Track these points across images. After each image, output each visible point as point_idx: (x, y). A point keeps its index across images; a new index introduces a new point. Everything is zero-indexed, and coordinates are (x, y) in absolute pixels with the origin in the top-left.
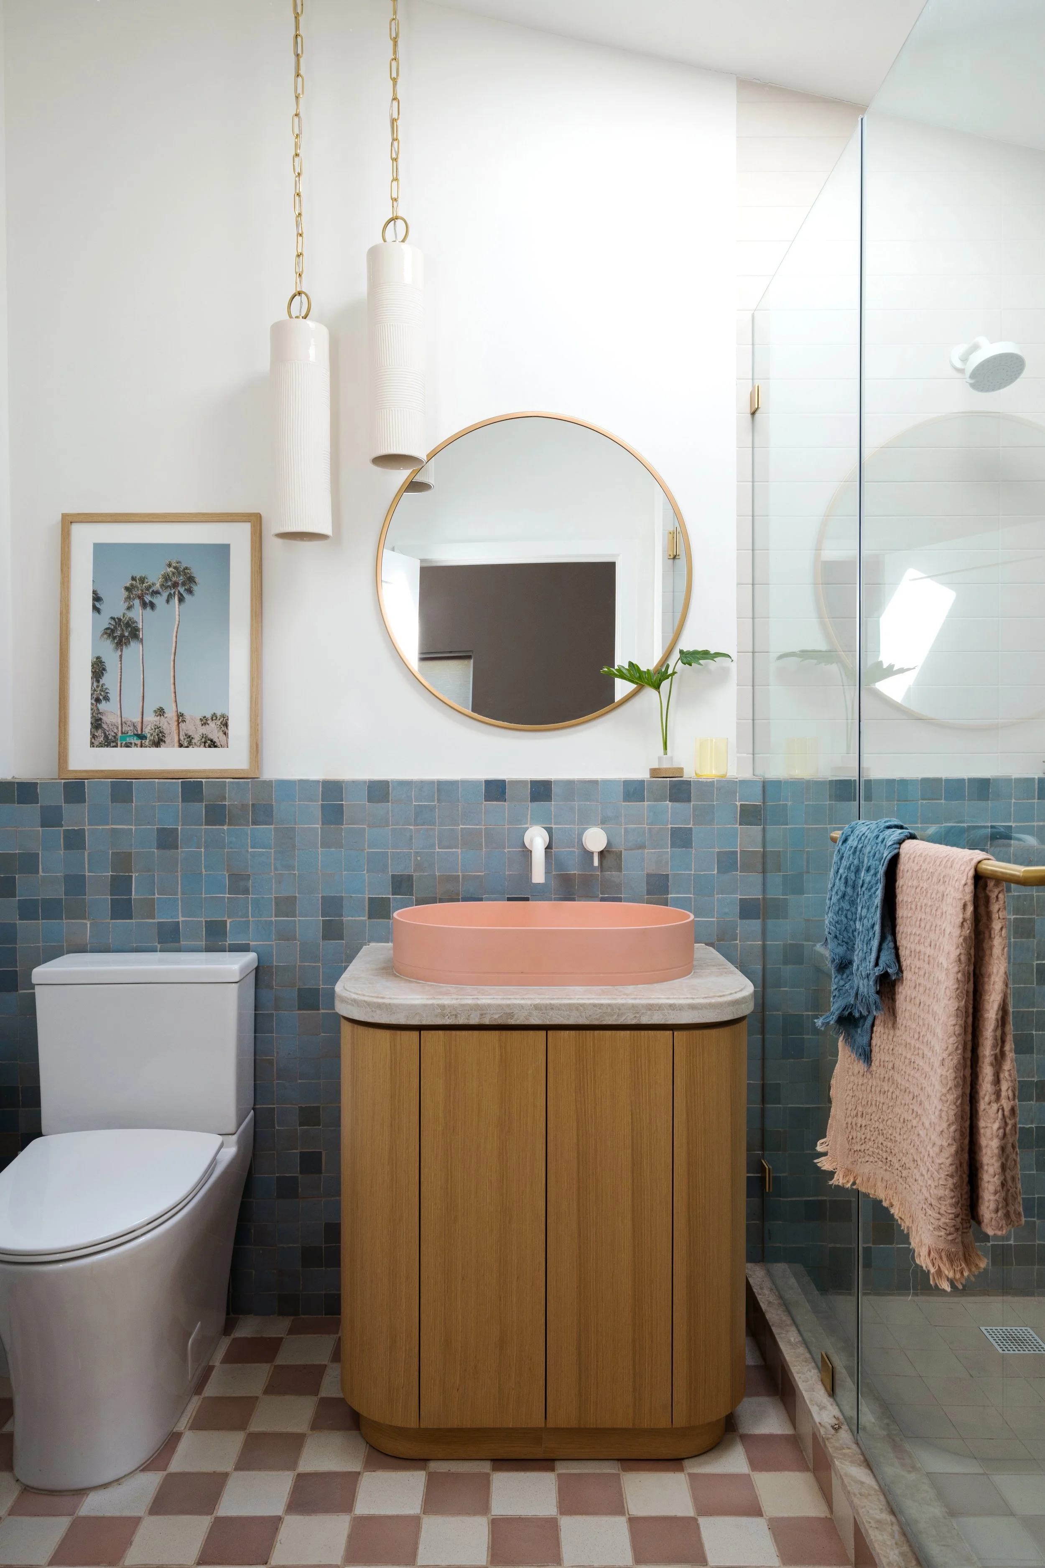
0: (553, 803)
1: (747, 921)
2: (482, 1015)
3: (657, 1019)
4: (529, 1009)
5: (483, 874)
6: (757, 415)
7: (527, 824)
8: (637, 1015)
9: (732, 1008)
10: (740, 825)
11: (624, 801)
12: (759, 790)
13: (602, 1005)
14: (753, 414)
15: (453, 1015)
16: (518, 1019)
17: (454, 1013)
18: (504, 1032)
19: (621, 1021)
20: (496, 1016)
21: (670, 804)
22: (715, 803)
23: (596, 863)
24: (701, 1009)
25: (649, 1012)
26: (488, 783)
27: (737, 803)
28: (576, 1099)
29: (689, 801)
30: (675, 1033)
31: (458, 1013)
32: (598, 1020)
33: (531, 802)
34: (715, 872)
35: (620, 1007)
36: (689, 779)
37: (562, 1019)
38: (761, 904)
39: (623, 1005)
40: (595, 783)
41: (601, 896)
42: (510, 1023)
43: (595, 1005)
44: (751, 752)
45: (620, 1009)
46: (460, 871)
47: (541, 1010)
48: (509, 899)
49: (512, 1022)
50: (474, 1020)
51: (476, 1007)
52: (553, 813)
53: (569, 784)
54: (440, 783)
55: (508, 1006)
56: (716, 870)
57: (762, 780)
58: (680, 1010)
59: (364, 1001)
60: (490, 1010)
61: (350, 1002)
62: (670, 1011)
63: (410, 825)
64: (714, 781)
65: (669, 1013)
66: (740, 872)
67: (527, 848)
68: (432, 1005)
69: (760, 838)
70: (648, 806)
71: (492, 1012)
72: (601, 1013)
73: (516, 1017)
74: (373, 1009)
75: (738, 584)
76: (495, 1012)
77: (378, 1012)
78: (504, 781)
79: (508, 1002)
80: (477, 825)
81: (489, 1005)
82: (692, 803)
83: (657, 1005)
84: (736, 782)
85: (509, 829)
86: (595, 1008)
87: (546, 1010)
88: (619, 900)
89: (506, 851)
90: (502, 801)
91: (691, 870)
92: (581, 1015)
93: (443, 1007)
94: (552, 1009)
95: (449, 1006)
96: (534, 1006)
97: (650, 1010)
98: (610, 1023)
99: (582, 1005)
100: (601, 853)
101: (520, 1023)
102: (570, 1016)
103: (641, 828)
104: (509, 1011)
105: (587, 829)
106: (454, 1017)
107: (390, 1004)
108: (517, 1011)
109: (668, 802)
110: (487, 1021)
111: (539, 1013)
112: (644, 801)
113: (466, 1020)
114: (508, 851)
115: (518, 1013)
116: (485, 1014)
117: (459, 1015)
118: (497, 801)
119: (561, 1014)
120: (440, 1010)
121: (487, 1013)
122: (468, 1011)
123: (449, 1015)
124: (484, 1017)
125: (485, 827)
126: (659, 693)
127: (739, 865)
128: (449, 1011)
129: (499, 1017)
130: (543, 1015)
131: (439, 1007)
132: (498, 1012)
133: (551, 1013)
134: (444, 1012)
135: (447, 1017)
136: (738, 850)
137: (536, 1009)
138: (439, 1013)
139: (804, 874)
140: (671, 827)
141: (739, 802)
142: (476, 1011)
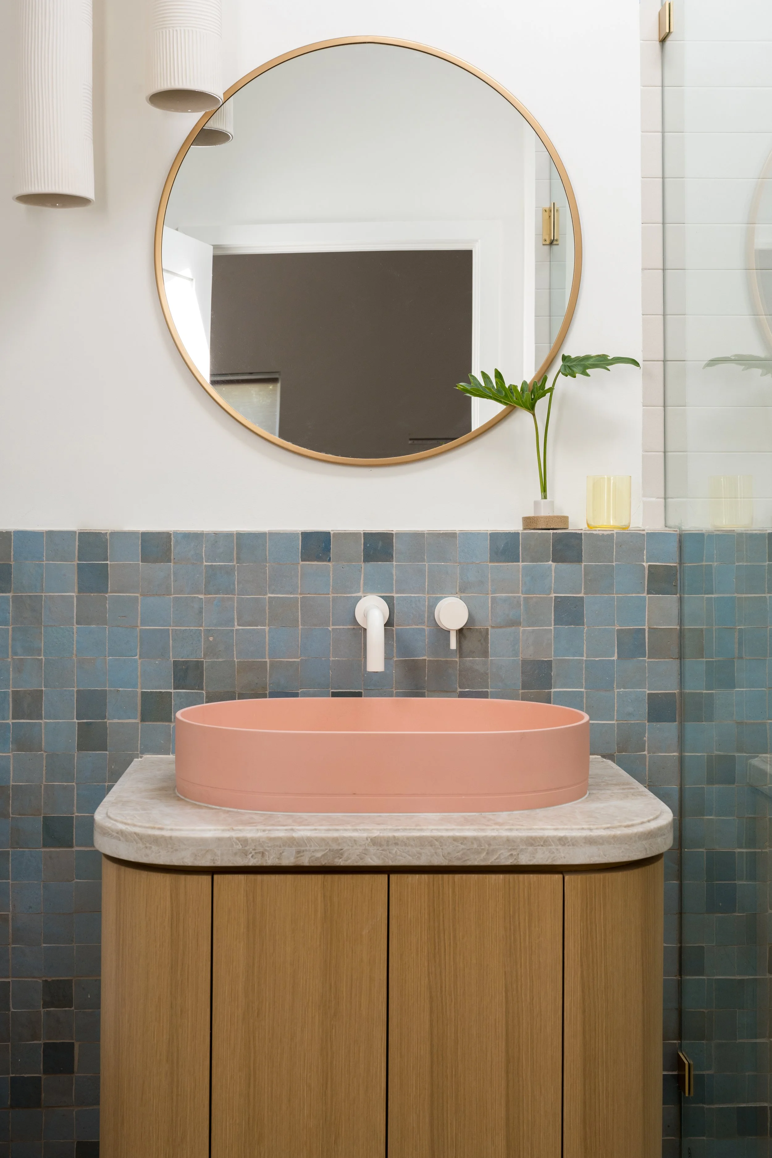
0: (394, 563)
1: (659, 725)
2: (299, 852)
3: (541, 858)
4: (365, 845)
5: (298, 660)
6: (668, 43)
7: (359, 592)
8: (514, 853)
9: (644, 842)
10: (648, 594)
11: (491, 561)
12: (673, 547)
13: (465, 838)
14: (663, 41)
15: (259, 853)
17: (261, 850)
18: (329, 877)
19: (491, 861)
20: (319, 855)
21: (554, 565)
22: (614, 564)
23: (453, 645)
24: (602, 844)
25: (530, 849)
26: (307, 536)
27: (644, 564)
28: (428, 969)
29: (579, 560)
30: (567, 877)
31: (266, 850)
32: (459, 859)
33: (364, 561)
34: (615, 658)
35: (490, 841)
36: (579, 532)
37: (410, 858)
38: (677, 701)
39: (494, 838)
40: (451, 536)
41: (459, 690)
42: (338, 864)
43: (455, 839)
44: (663, 495)
45: (489, 845)
46: (267, 656)
47: (381, 845)
48: (334, 695)
49: (341, 862)
50: (288, 861)
51: (291, 842)
52: (395, 577)
53: (417, 537)
54: (240, 536)
55: (335, 840)
56: (616, 655)
57: (678, 532)
58: (573, 845)
59: (135, 833)
60: (311, 846)
61: (115, 834)
62: (560, 847)
63: (201, 593)
64: (613, 534)
65: (557, 850)
66: (649, 658)
67: (359, 625)
68: (230, 839)
69: (675, 612)
70: (524, 568)
71: (312, 848)
72: (463, 849)
73: (346, 855)
74: (148, 845)
75: (644, 269)
76: (317, 848)
77: (154, 848)
78: (328, 534)
79: (335, 834)
80: (291, 593)
81: (309, 839)
82: (583, 564)
83: (541, 838)
84: (643, 535)
85: (334, 599)
86: (456, 843)
87: (388, 845)
88: (484, 695)
89: (330, 628)
90: (325, 561)
91: (583, 656)
92: (436, 853)
93: (244, 841)
94: (396, 844)
95: (253, 840)
96: (371, 840)
97: (532, 845)
98: (476, 863)
99: (437, 839)
100: (460, 632)
101: (351, 864)
102: (420, 854)
103: (515, 597)
104: (335, 847)
105: (440, 599)
106: (260, 855)
107: (171, 838)
108: (347, 848)
109: (550, 563)
110: (305, 861)
111: (378, 850)
112: (518, 561)
113: (277, 860)
114: (333, 629)
115: (348, 850)
116: (303, 851)
117: (267, 853)
118: (318, 561)
119: (408, 851)
120: (241, 846)
121: (306, 850)
122: (280, 847)
123: (253, 852)
124: (301, 856)
125: (301, 596)
126: (534, 415)
127: (647, 649)
128: (254, 848)
129: (323, 856)
130: (384, 852)
131: (239, 841)
132: (321, 848)
133: (395, 849)
134: (246, 848)
135: (251, 855)
136: (646, 628)
137: (374, 845)
138: (239, 850)
139: (736, 660)
140: (555, 596)
141: (647, 562)
142: (291, 847)
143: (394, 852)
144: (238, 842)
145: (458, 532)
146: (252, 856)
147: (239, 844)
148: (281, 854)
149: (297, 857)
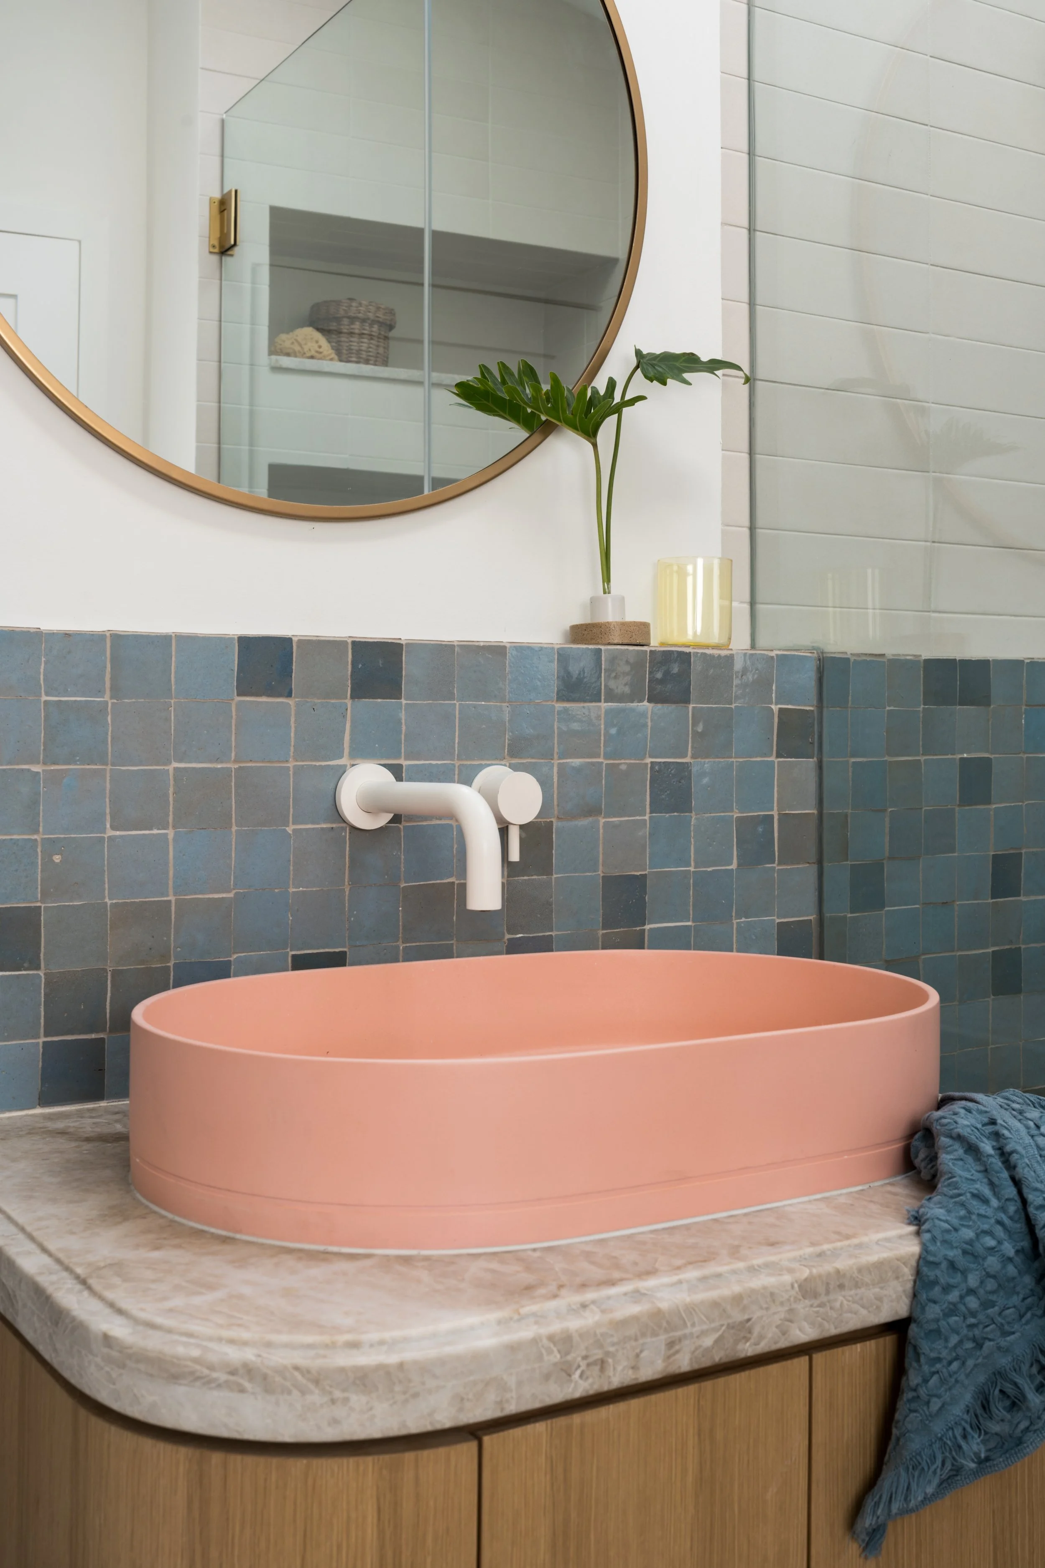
0: (404, 701)
2: (671, 1344)
4: (789, 1300)
5: (231, 895)
7: (341, 757)
10: (777, 757)
11: (561, 698)
12: (808, 678)
15: (594, 1363)
16: (761, 1337)
17: (598, 1354)
20: (708, 1341)
21: (650, 707)
22: (733, 706)
23: (515, 853)
26: (247, 644)
27: (773, 707)
29: (688, 700)
31: (607, 1354)
33: (352, 697)
34: (734, 866)
36: (687, 650)
37: (865, 1312)
38: (814, 928)
40: (497, 651)
41: (507, 936)
44: (748, 598)
46: (171, 891)
47: (816, 1295)
48: (301, 963)
49: (748, 1349)
50: (651, 1370)
51: (656, 1323)
52: (404, 728)
53: (441, 652)
54: (119, 639)
55: (737, 1300)
56: (735, 861)
57: (818, 655)
59: (297, 1368)
60: (693, 1325)
61: (223, 1377)
63: (36, 762)
64: (732, 656)
66: (779, 864)
67: (343, 820)
68: (535, 1342)
69: (812, 787)
70: (608, 712)
71: (697, 1329)
73: (756, 1330)
74: (338, 1394)
75: (724, 224)
76: (705, 1327)
77: (357, 1400)
78: (285, 642)
80: (218, 760)
82: (691, 706)
84: (772, 657)
85: (298, 770)
87: (828, 1292)
88: (544, 945)
89: (290, 830)
90: (280, 695)
91: (689, 865)
93: (565, 1341)
94: (841, 1287)
95: (583, 1335)
96: (800, 1286)
100: (524, 831)
102: (880, 1299)
103: (593, 764)
104: (738, 1316)
105: (481, 767)
106: (597, 1368)
107: (401, 1366)
108: (759, 1313)
109: (645, 703)
110: (684, 1363)
111: (812, 1306)
112: (600, 701)
113: (630, 1372)
114: (294, 830)
115: (762, 1317)
116: (680, 1340)
117: (610, 1360)
118: (269, 696)
119: (862, 1299)
120: (558, 1356)
121: (685, 1337)
122: (636, 1340)
123: (583, 1365)
124: (677, 1352)
125: (236, 766)
126: (595, 446)
127: (776, 849)
128: (584, 1353)
129: (717, 1342)
130: (821, 1310)
131: (555, 1344)
132: (713, 1325)
133: (839, 1299)
134: (569, 1358)
135: (578, 1372)
136: (775, 813)
137: (804, 1297)
138: (555, 1364)
139: (885, 862)
140: (652, 763)
141: (776, 704)
142: (657, 1335)
143: (837, 1305)
144: (552, 1346)
145: (508, 645)
146: (581, 1376)
147: (555, 1349)
148: (638, 1356)
149: (669, 1357)
